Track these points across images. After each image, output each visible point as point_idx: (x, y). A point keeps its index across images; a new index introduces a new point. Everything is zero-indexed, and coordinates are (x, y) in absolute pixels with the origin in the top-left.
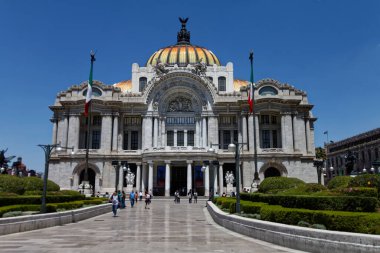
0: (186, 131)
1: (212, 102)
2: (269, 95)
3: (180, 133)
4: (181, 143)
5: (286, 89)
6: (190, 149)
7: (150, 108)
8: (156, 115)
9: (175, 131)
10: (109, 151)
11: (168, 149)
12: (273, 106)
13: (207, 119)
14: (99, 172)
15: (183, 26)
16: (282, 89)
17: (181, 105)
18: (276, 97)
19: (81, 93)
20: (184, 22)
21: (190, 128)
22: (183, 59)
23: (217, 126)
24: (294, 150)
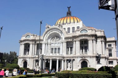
0: (57, 48)
1: (64, 37)
2: (84, 33)
4: (55, 52)
6: (58, 55)
7: (44, 41)
9: (54, 48)
11: (51, 55)
14: (28, 63)
17: (56, 39)
19: (25, 37)
20: (69, 8)
22: (65, 22)
23: (66, 46)
24: (93, 54)
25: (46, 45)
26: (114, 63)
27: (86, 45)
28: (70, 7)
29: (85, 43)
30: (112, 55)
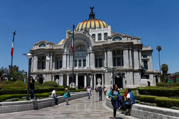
0: (82, 60)
1: (91, 46)
2: (117, 41)
3: (80, 61)
4: (80, 65)
5: (125, 37)
7: (65, 51)
8: (68, 53)
9: (78, 60)
10: (48, 70)
12: (119, 46)
13: (90, 54)
14: (44, 79)
15: (92, 11)
16: (124, 37)
17: (80, 48)
18: (121, 41)
20: (92, 9)
21: (84, 58)
23: (94, 57)
24: (130, 67)
25: (68, 56)
26: (150, 77)
27: (119, 56)
28: (93, 7)
29: (117, 54)
30: (148, 68)
